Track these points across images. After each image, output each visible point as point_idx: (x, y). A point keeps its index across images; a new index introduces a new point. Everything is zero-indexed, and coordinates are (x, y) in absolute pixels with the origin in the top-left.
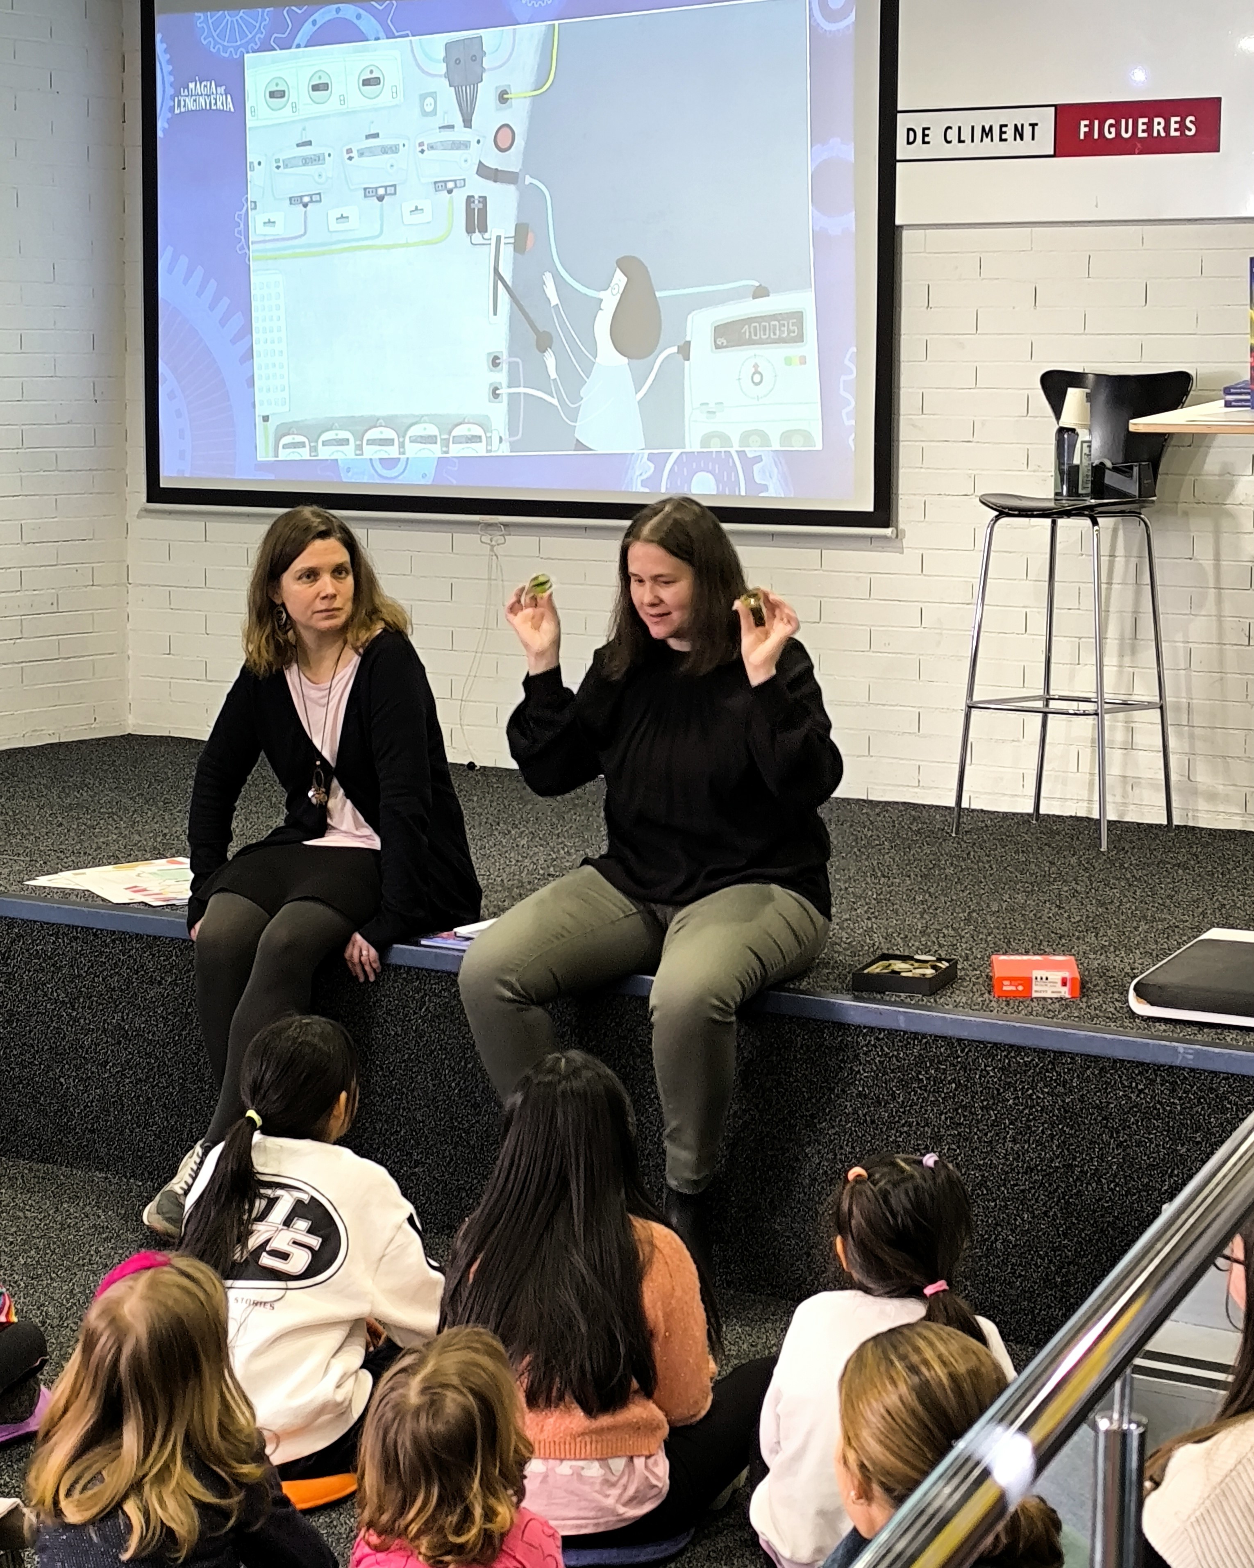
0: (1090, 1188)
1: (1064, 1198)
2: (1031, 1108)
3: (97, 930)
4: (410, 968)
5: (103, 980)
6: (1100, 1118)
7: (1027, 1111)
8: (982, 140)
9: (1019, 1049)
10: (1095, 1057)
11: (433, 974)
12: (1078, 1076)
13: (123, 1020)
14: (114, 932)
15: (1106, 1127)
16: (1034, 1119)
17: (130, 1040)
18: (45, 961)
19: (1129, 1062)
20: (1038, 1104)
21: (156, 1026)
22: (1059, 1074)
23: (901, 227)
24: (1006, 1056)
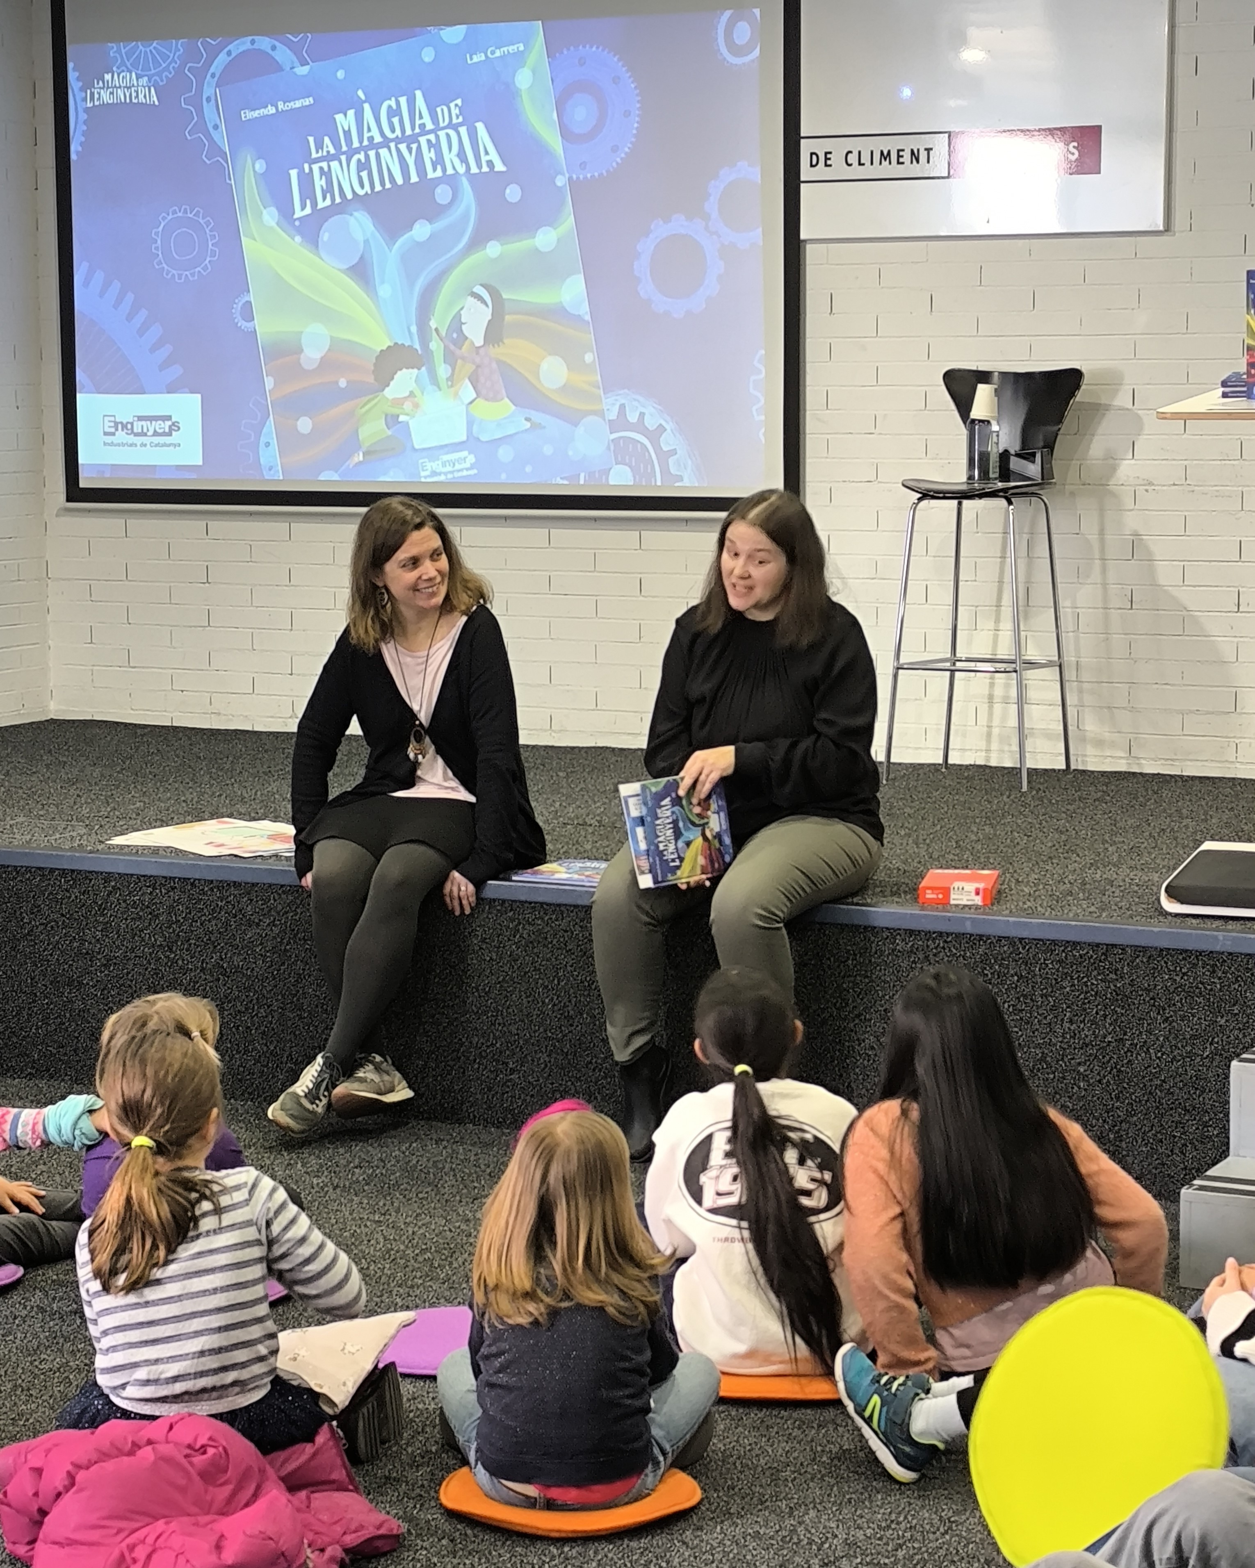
0: (1140, 1058)
1: (1116, 1067)
2: (1086, 993)
3: (195, 880)
4: (504, 901)
5: (201, 924)
6: (1147, 999)
7: (1082, 996)
8: (881, 163)
9: (1075, 944)
10: (1143, 947)
11: (526, 905)
12: (1128, 964)
13: (222, 959)
14: (212, 881)
15: (1154, 1006)
16: (1089, 1002)
17: (228, 977)
18: (142, 910)
19: (1173, 950)
20: (1092, 990)
21: (255, 963)
22: (1111, 964)
23: (805, 241)
24: (1063, 951)
